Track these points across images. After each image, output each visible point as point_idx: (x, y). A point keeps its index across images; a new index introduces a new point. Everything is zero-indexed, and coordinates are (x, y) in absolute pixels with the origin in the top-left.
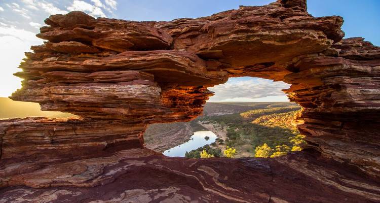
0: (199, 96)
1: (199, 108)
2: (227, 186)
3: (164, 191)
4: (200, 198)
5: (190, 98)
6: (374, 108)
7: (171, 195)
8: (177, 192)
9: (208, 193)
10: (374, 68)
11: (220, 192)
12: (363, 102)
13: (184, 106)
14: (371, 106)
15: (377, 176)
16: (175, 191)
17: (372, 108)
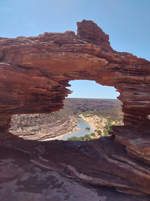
0: (59, 94)
1: (59, 103)
2: (43, 158)
3: (3, 162)
4: (25, 166)
5: (52, 95)
6: (139, 106)
7: (6, 164)
8: (12, 162)
9: (32, 163)
10: (146, 78)
11: (39, 163)
12: (132, 102)
13: (45, 101)
14: (136, 105)
15: (130, 152)
16: (11, 161)
17: (137, 106)
